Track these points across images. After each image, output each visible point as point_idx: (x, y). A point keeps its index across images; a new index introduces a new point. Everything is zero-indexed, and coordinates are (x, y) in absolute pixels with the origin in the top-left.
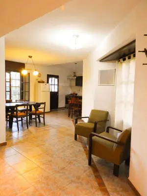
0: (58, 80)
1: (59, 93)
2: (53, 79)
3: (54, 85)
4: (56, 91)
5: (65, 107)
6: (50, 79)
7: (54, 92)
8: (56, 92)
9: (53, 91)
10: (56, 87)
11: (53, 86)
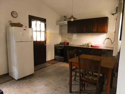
0: (45, 25)
1: (47, 42)
2: (39, 22)
3: (40, 31)
4: (43, 40)
5: (55, 59)
6: (34, 23)
7: (40, 42)
8: (43, 42)
9: (39, 40)
10: (43, 34)
11: (39, 33)
